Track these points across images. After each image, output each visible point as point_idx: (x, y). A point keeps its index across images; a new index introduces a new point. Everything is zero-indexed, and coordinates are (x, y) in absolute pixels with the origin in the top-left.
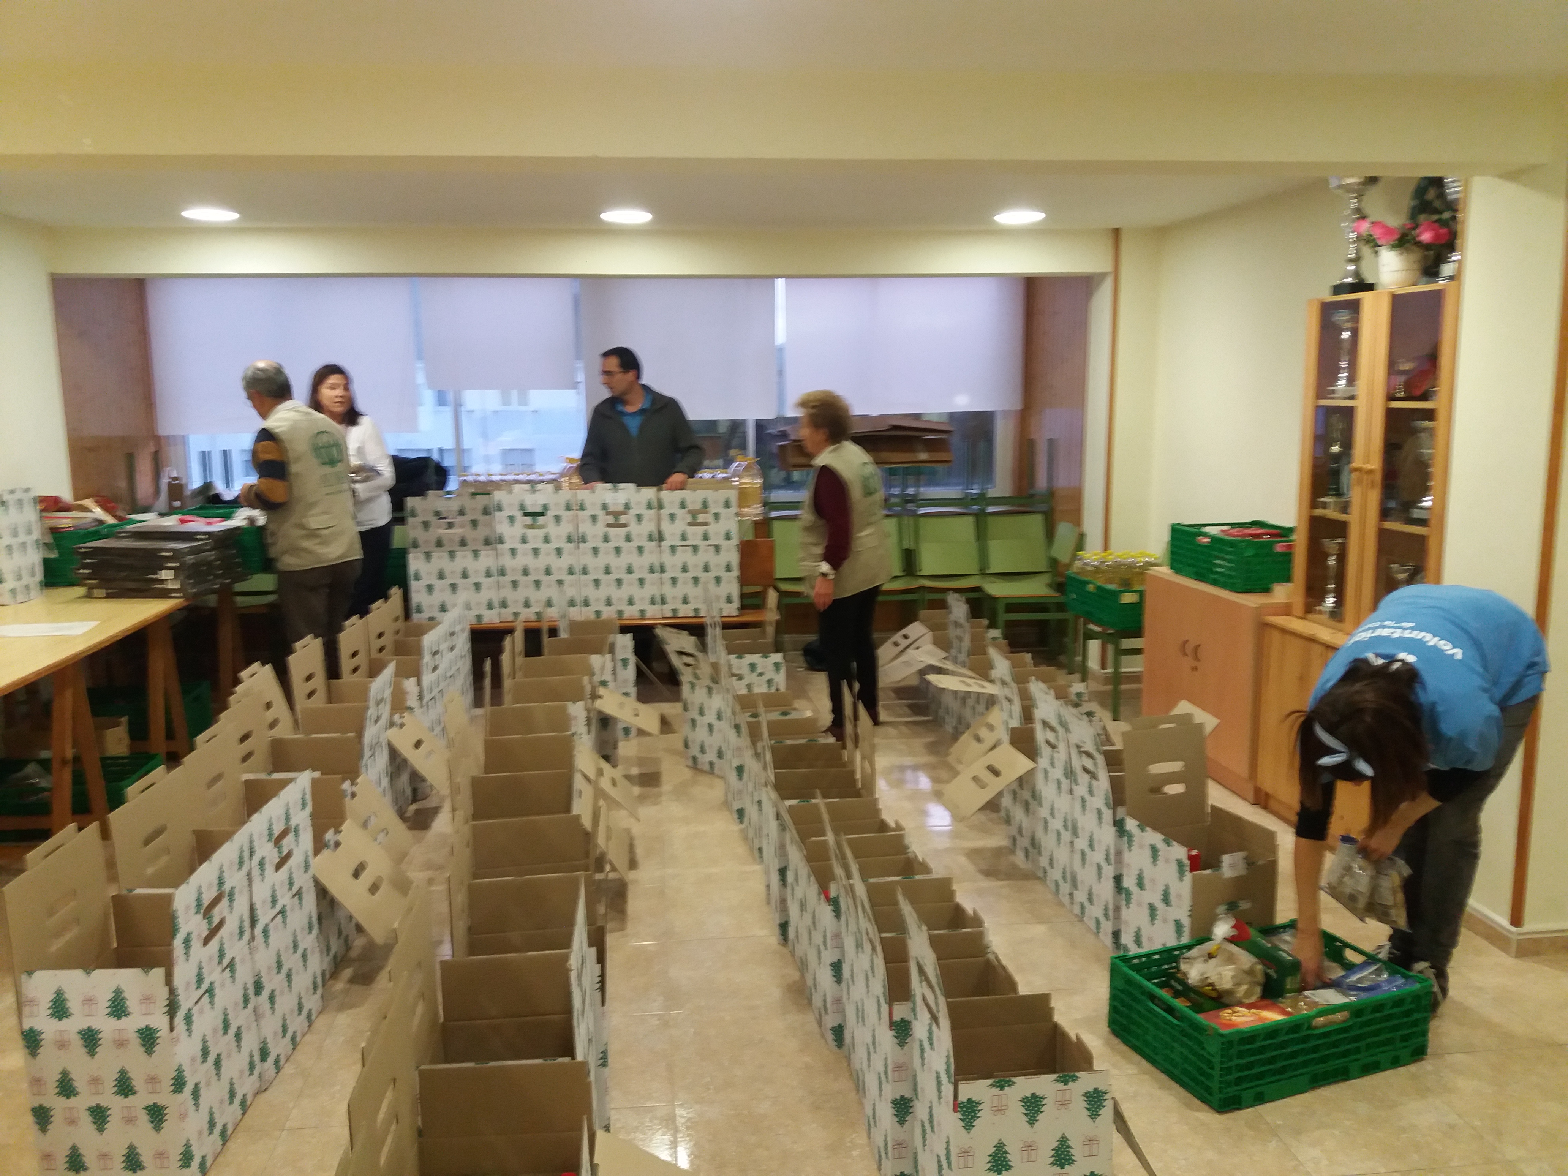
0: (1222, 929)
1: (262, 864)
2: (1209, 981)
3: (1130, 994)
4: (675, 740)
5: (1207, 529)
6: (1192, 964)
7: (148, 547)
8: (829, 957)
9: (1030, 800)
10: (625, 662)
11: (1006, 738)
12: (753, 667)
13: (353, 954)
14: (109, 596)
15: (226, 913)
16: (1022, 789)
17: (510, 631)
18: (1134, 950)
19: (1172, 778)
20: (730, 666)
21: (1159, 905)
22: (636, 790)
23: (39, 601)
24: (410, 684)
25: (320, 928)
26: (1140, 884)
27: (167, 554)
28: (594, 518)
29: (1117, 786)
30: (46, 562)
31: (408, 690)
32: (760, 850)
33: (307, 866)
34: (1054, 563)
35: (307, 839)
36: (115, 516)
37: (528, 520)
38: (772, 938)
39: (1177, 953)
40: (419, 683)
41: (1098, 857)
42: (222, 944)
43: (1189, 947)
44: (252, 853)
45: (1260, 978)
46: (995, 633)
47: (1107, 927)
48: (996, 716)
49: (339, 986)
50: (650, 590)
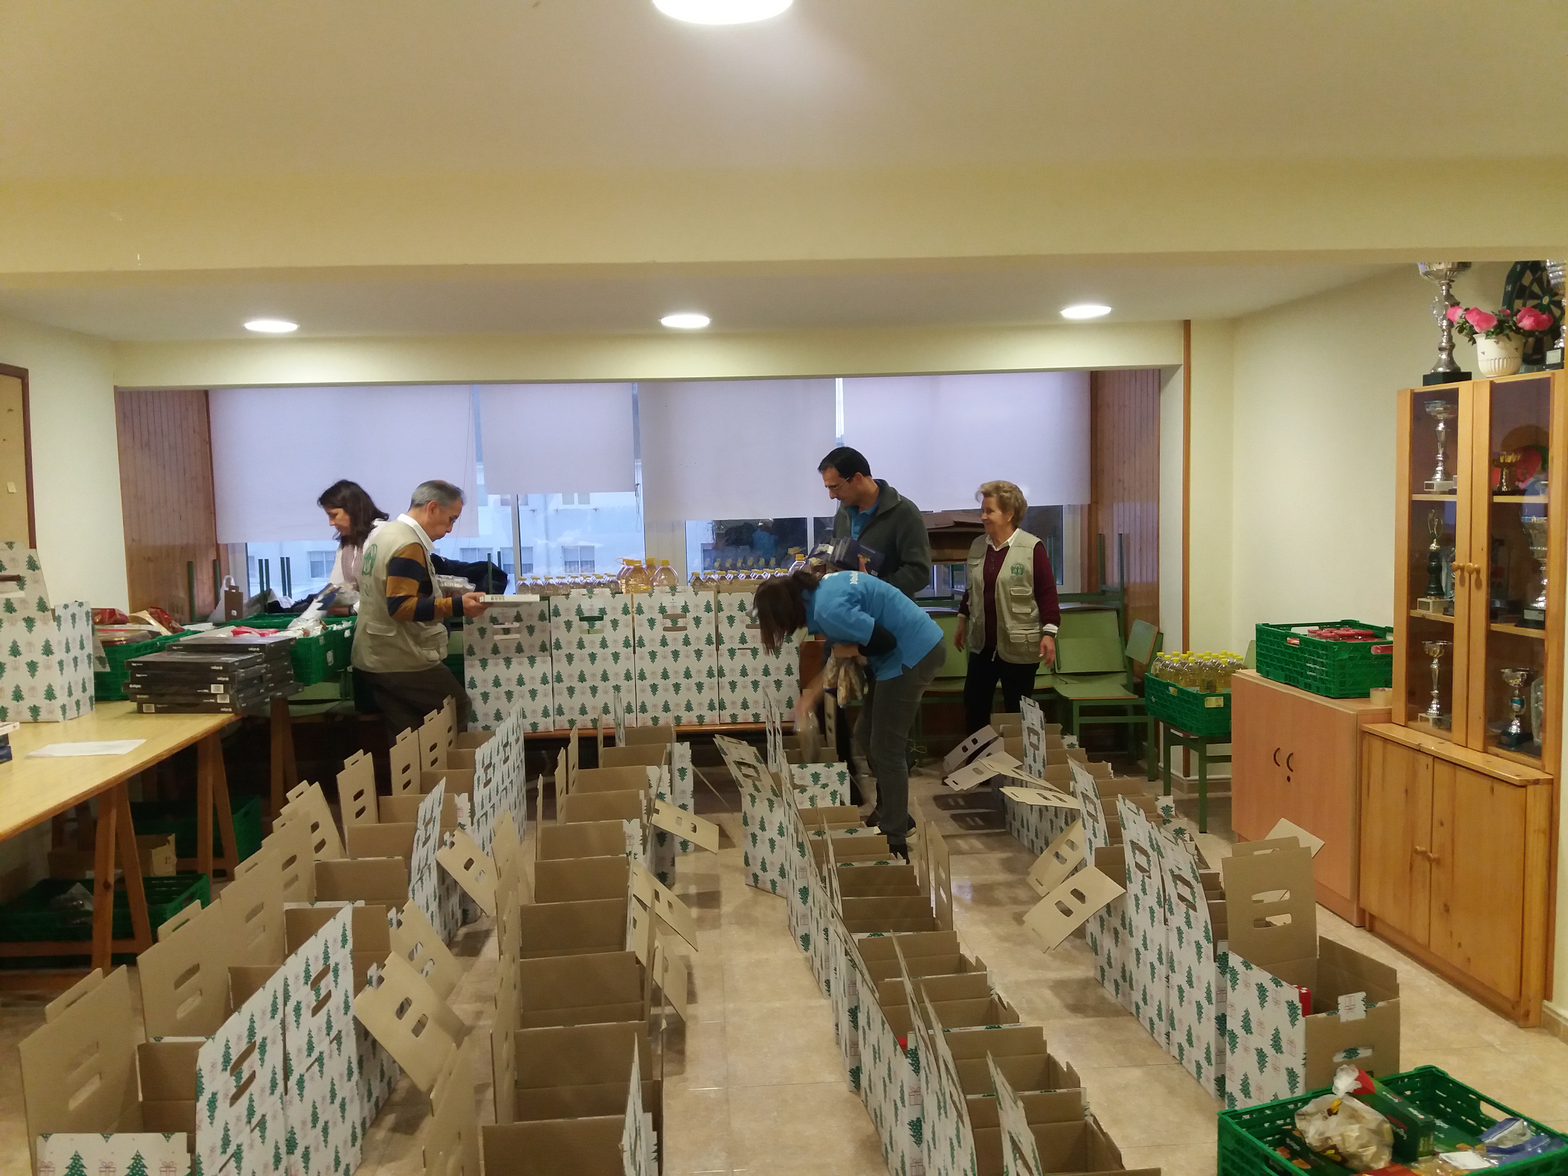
0: (1345, 1082)
1: (297, 1009)
2: (1331, 1143)
3: (1242, 1156)
4: (735, 857)
5: (1294, 630)
6: (1309, 1121)
7: (199, 661)
8: (908, 1114)
9: (1120, 929)
10: (682, 771)
11: (1091, 860)
12: (816, 777)
13: (397, 1097)
14: (158, 711)
15: (257, 1067)
16: (1110, 915)
17: (564, 741)
18: (1242, 1104)
19: (1278, 908)
20: (792, 776)
21: (1269, 1051)
22: (694, 912)
23: (89, 717)
24: (462, 801)
25: (361, 1073)
26: (1247, 1027)
27: (217, 668)
28: (652, 622)
29: (1218, 917)
30: (97, 675)
31: (459, 806)
32: (828, 982)
33: (347, 1007)
34: (1130, 661)
35: (347, 978)
36: (168, 628)
37: (585, 625)
38: (844, 1086)
39: (1291, 1106)
40: (471, 799)
41: (1198, 994)
42: (251, 1100)
43: (1305, 1101)
44: (287, 997)
45: (1389, 1139)
46: (1073, 739)
47: (1210, 1072)
48: (1078, 833)
49: (380, 1134)
50: (709, 694)
